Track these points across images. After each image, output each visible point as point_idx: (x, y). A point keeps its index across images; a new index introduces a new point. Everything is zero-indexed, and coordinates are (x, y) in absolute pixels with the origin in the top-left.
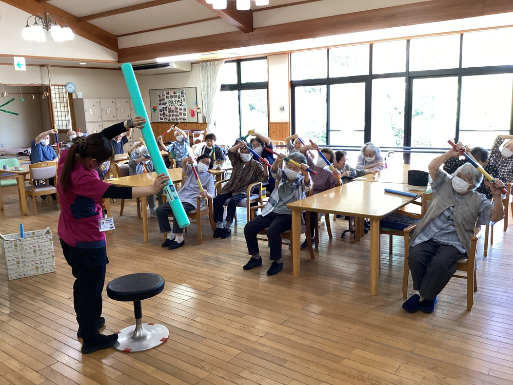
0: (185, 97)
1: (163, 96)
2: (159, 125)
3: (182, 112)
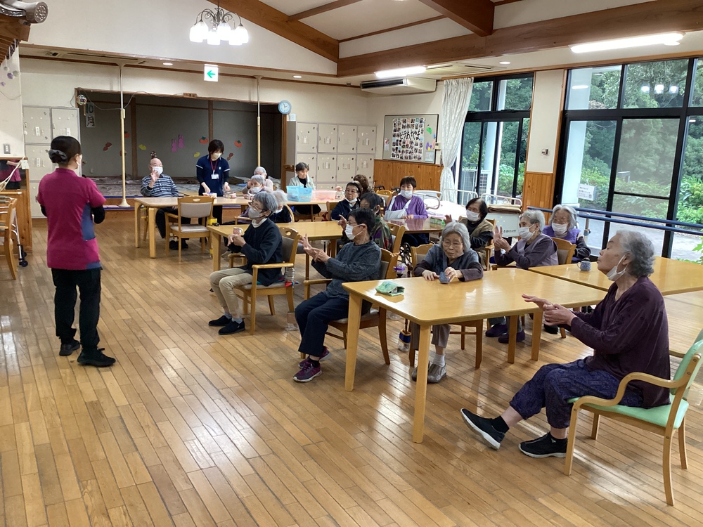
0: (423, 127)
1: (399, 125)
2: (389, 163)
3: (418, 147)
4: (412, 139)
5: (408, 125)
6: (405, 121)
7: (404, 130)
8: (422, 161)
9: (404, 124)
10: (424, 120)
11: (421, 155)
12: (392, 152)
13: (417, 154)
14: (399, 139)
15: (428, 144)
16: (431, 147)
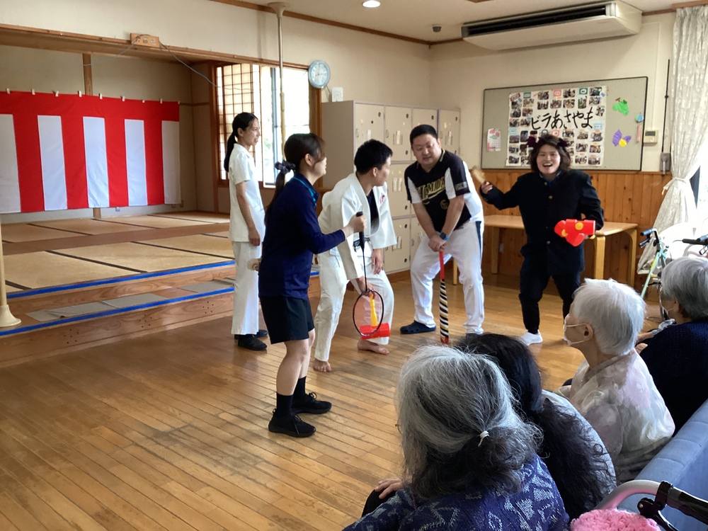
0: (603, 103)
1: (526, 103)
2: (500, 175)
3: (589, 142)
4: (571, 127)
5: (556, 104)
6: (546, 96)
7: (543, 112)
8: (600, 166)
9: (544, 102)
10: (603, 91)
11: (597, 156)
12: (509, 154)
13: (587, 154)
14: (530, 129)
15: (618, 136)
16: (628, 139)
